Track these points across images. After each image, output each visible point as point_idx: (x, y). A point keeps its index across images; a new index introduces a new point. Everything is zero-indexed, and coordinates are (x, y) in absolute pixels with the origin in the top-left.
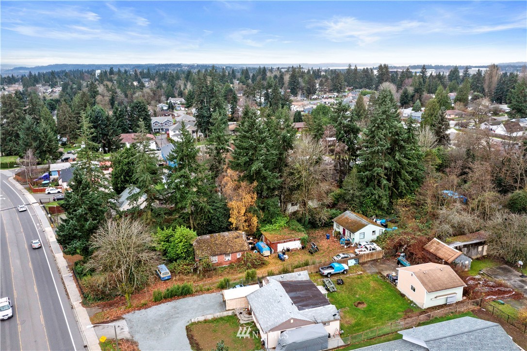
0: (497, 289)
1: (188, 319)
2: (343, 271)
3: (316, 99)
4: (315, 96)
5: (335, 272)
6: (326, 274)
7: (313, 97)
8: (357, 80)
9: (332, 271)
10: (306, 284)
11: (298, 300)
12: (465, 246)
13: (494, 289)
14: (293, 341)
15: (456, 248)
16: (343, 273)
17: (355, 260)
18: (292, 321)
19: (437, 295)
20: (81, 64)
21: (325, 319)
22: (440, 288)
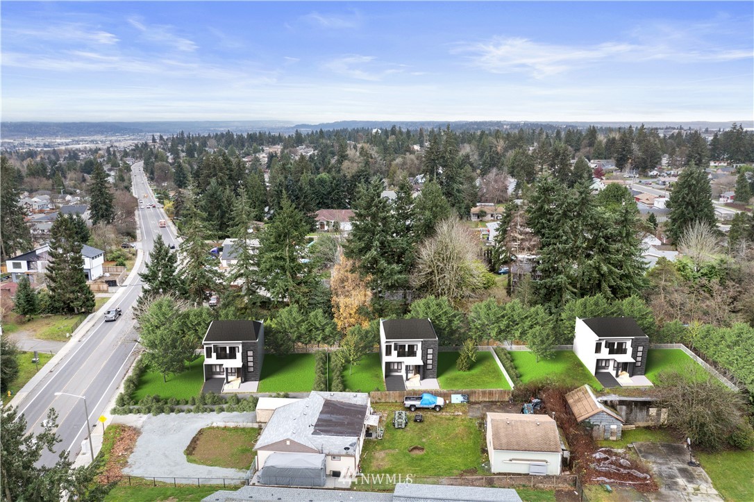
0: (626, 471)
1: (209, 422)
2: (433, 406)
3: (655, 177)
4: (654, 172)
5: (421, 406)
6: (409, 406)
7: (651, 173)
8: (742, 149)
9: (417, 403)
10: (355, 409)
11: (325, 423)
12: (622, 403)
13: (622, 470)
14: (273, 465)
15: (605, 403)
16: (434, 409)
17: (462, 395)
18: (288, 443)
19: (515, 458)
20: (374, 120)
21: (335, 451)
22: (515, 448)
